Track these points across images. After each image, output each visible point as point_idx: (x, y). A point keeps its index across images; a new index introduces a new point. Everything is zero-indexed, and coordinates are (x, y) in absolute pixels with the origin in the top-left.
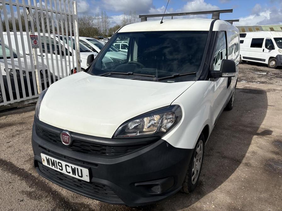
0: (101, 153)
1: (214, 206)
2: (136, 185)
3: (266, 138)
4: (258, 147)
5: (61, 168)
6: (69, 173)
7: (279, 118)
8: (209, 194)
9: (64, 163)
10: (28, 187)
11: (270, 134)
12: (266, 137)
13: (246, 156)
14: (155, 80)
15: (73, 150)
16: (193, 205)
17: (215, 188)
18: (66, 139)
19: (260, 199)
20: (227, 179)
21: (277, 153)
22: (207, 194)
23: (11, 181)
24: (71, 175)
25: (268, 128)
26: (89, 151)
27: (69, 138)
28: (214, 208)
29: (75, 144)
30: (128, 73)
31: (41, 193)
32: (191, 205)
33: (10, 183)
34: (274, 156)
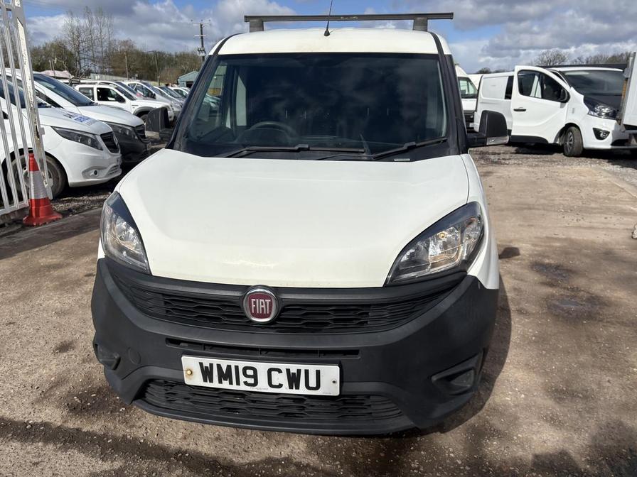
0: (358, 324)
1: (523, 396)
2: (434, 378)
3: (516, 262)
4: (515, 278)
5: (251, 381)
6: (280, 386)
7: (512, 224)
8: (500, 377)
9: (262, 367)
10: (100, 462)
11: (518, 254)
12: (515, 259)
13: (509, 298)
14: (366, 158)
15: (277, 332)
16: (487, 403)
17: (502, 364)
18: (264, 306)
19: (582, 366)
20: (509, 343)
21: (551, 285)
22: (496, 378)
23: (36, 460)
24: (285, 390)
25: (508, 244)
26: (327, 324)
27: (271, 303)
28: (525, 399)
29: (285, 315)
30: (296, 148)
31: (146, 465)
32: (484, 404)
33: (36, 464)
34: (549, 290)
